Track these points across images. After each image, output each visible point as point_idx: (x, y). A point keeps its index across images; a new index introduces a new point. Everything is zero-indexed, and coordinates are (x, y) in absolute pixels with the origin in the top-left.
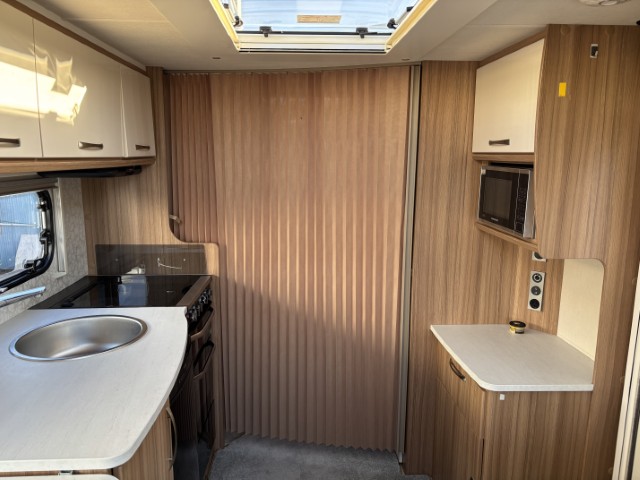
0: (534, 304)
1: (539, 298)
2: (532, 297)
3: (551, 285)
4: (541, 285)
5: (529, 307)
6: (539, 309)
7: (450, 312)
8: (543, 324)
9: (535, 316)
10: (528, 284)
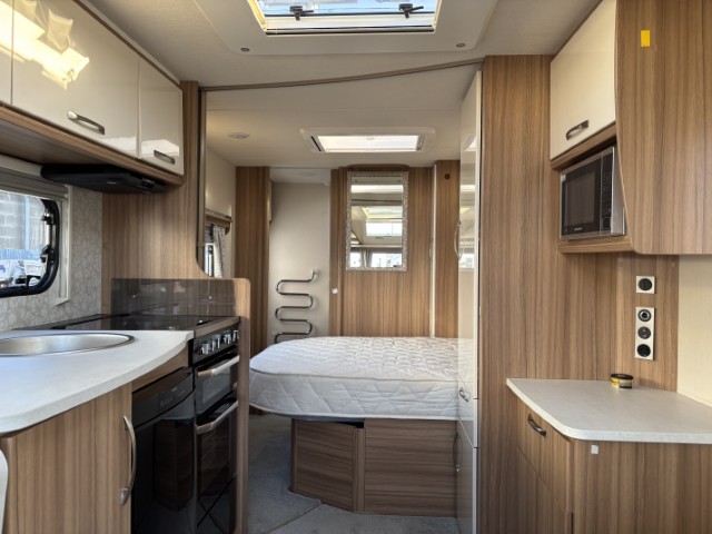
0: (644, 350)
1: (649, 342)
2: (639, 341)
3: (664, 324)
4: (650, 325)
5: (637, 355)
6: (650, 357)
7: (531, 361)
8: (658, 379)
9: (645, 367)
10: (633, 324)
